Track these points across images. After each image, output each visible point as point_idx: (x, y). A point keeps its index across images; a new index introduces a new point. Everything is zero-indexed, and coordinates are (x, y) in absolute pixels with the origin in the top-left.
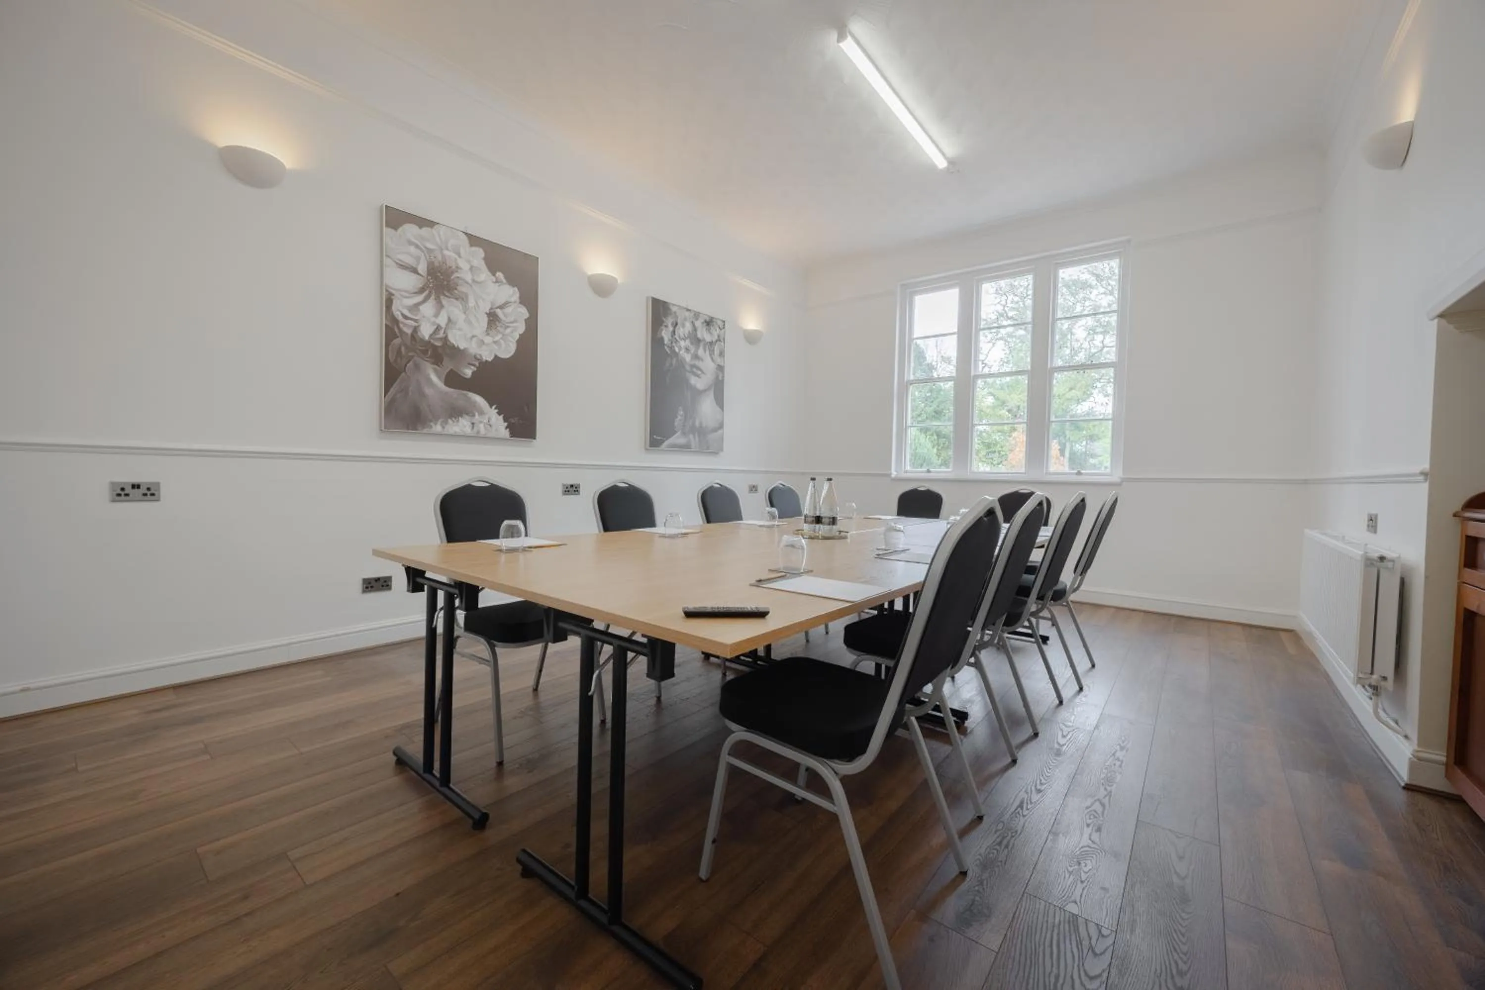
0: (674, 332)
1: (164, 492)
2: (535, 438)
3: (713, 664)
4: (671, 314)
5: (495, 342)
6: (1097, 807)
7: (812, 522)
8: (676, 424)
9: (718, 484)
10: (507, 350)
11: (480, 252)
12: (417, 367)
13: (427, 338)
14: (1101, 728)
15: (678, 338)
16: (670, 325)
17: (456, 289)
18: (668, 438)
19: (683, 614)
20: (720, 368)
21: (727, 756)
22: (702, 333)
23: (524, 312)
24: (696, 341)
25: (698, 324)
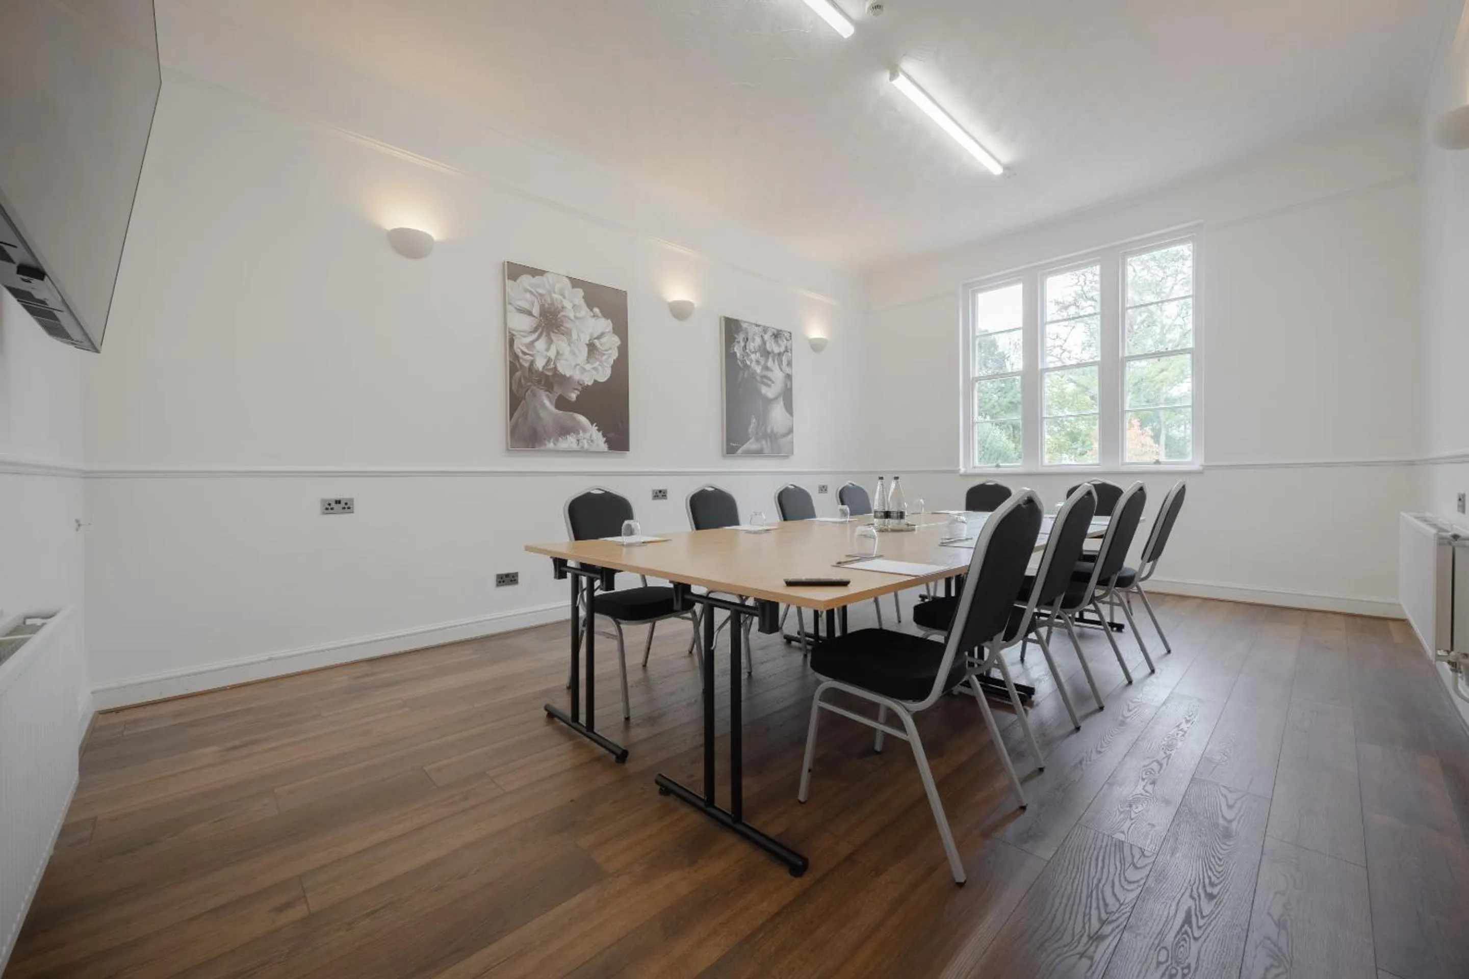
0: (745, 346)
1: (356, 506)
2: (628, 450)
3: (795, 647)
4: (742, 330)
5: (594, 369)
6: (1155, 766)
7: (881, 517)
8: (750, 431)
9: (792, 485)
10: (604, 375)
11: (580, 292)
12: (534, 395)
13: (541, 369)
14: (1169, 705)
15: (749, 353)
16: (741, 341)
17: (562, 326)
18: (743, 444)
19: (785, 584)
20: (789, 377)
21: (819, 702)
22: (772, 346)
23: (616, 341)
24: (766, 353)
25: (767, 337)
